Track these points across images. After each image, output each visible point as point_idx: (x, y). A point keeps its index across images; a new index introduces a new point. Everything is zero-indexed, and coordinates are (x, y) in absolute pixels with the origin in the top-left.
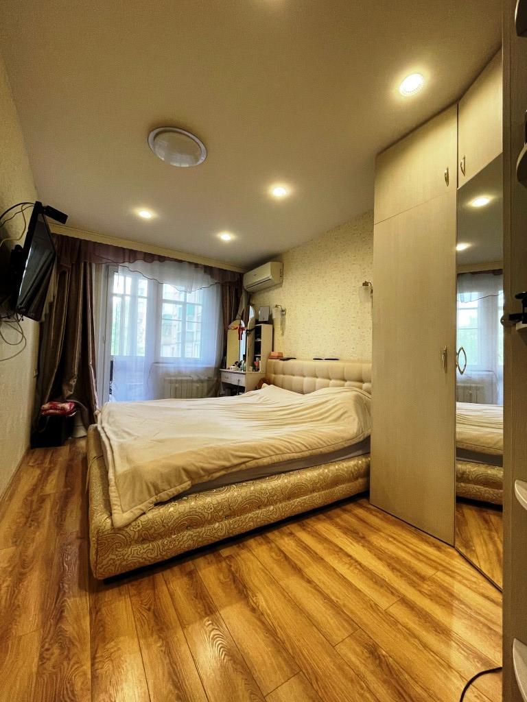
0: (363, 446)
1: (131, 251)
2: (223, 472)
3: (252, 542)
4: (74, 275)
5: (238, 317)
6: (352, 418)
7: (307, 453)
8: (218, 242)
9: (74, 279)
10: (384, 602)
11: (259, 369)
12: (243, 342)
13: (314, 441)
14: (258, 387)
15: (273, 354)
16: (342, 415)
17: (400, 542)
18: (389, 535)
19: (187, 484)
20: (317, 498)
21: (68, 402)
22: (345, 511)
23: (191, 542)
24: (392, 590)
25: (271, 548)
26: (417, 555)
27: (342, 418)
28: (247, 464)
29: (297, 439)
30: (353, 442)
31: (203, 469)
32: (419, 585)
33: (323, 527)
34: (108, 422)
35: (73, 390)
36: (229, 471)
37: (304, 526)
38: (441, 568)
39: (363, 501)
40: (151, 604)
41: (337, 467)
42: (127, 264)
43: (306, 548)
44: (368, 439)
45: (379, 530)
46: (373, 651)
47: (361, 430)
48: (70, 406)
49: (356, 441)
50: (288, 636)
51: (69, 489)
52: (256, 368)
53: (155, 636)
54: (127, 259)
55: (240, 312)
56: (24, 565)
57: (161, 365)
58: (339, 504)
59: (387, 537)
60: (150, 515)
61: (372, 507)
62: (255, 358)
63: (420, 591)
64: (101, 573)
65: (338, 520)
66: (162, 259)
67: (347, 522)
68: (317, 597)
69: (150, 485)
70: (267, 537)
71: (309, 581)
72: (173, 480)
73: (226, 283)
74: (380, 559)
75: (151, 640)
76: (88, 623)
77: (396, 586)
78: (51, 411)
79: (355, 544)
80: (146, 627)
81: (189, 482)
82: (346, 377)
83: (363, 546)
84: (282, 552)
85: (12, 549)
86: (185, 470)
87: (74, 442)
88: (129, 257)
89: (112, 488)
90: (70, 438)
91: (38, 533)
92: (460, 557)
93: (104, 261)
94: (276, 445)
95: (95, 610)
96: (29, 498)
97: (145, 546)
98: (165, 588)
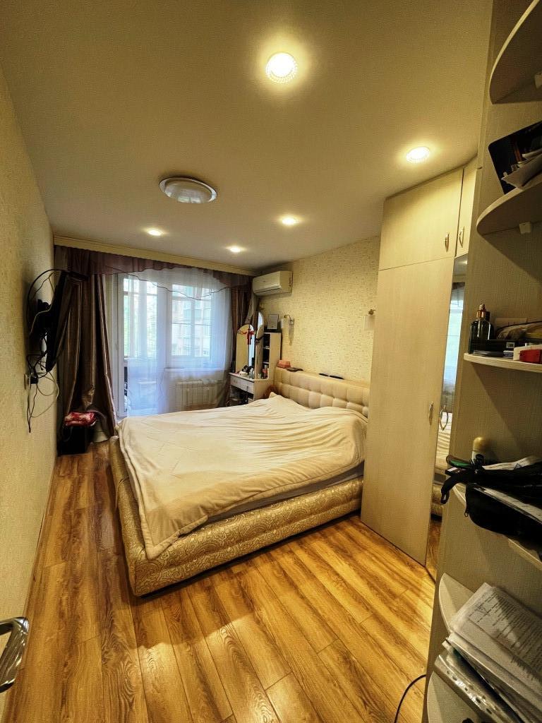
0: (358, 470)
1: (140, 260)
2: (234, 506)
3: (258, 560)
4: (85, 288)
5: (247, 321)
6: (350, 444)
7: (307, 483)
8: (228, 253)
9: (85, 291)
10: (360, 616)
11: (267, 376)
12: (252, 346)
13: (314, 471)
14: (265, 396)
15: (280, 362)
16: (341, 440)
17: (380, 561)
18: (372, 554)
19: (204, 518)
20: (315, 520)
21: (88, 413)
22: (338, 528)
23: (209, 564)
24: (368, 607)
25: (273, 566)
26: (393, 574)
27: (341, 443)
28: (255, 497)
29: (299, 470)
30: (348, 468)
31: (217, 505)
32: (390, 603)
33: (318, 545)
34: (130, 445)
35: (92, 400)
36: (240, 504)
37: (302, 544)
38: (410, 586)
39: (355, 518)
40: (179, 616)
41: (333, 491)
42: (136, 273)
43: (302, 566)
44: (361, 465)
45: (365, 549)
46: (346, 658)
47: (357, 456)
48: (91, 416)
49: (352, 466)
50: (284, 645)
51: (100, 502)
52: (264, 376)
53: (185, 643)
54: (136, 268)
55: (249, 317)
56: (76, 580)
57: (172, 370)
58: (334, 522)
59: (371, 556)
60: (175, 546)
61: (362, 525)
62: (263, 365)
63: (390, 608)
64: (139, 592)
65: (331, 538)
66: (171, 266)
67: (338, 540)
68: (308, 611)
69: (175, 522)
70: (271, 555)
71: (303, 598)
72: (193, 517)
73: (235, 287)
74: (362, 577)
75: (181, 646)
76: (133, 632)
77: (371, 602)
78: (74, 422)
79: (343, 563)
80: (177, 635)
81: (206, 516)
82: (348, 398)
83: (350, 565)
84: (282, 569)
85: (63, 565)
86: (203, 507)
87: (96, 447)
88: (139, 265)
89: (144, 525)
90: (92, 443)
91: (81, 549)
92: (428, 576)
93: (114, 271)
94: (280, 478)
95: (137, 621)
96: (67, 513)
97: (172, 569)
98: (189, 601)
